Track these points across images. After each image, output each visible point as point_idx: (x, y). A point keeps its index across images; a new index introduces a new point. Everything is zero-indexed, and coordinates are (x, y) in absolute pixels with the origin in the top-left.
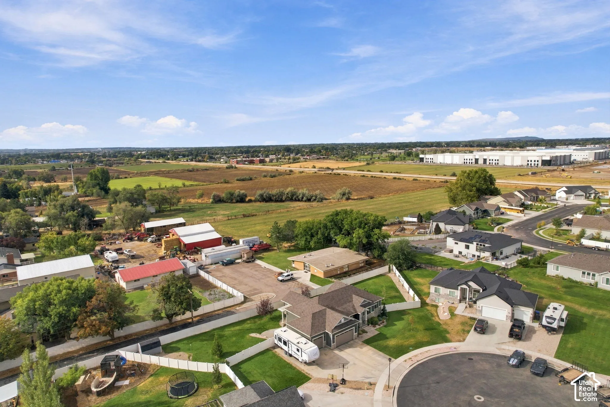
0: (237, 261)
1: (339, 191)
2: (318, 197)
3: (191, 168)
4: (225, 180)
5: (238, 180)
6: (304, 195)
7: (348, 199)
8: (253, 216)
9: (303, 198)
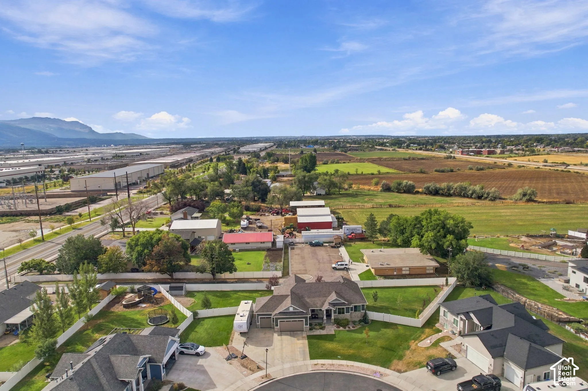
0: (325, 244)
1: (520, 191)
2: (491, 195)
3: (407, 157)
4: (421, 169)
5: (436, 171)
6: (474, 192)
7: (530, 200)
8: (399, 207)
9: (472, 194)
